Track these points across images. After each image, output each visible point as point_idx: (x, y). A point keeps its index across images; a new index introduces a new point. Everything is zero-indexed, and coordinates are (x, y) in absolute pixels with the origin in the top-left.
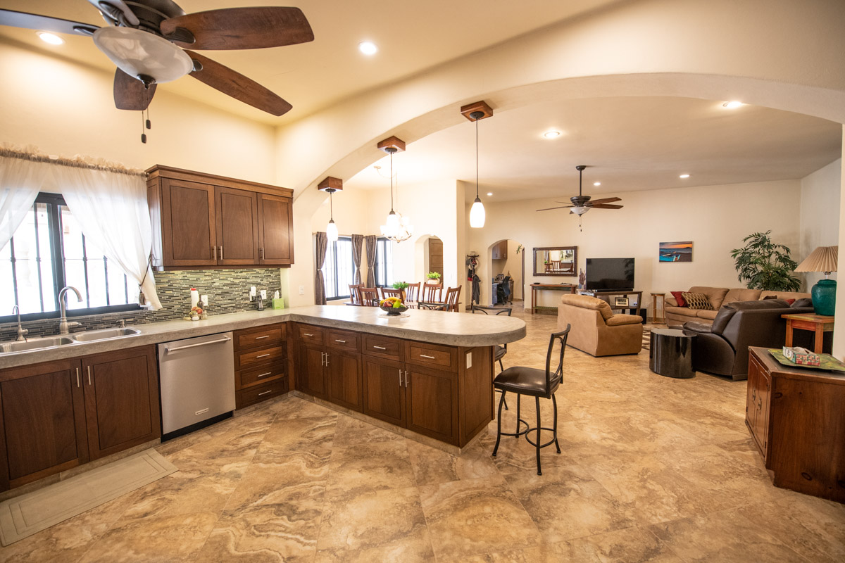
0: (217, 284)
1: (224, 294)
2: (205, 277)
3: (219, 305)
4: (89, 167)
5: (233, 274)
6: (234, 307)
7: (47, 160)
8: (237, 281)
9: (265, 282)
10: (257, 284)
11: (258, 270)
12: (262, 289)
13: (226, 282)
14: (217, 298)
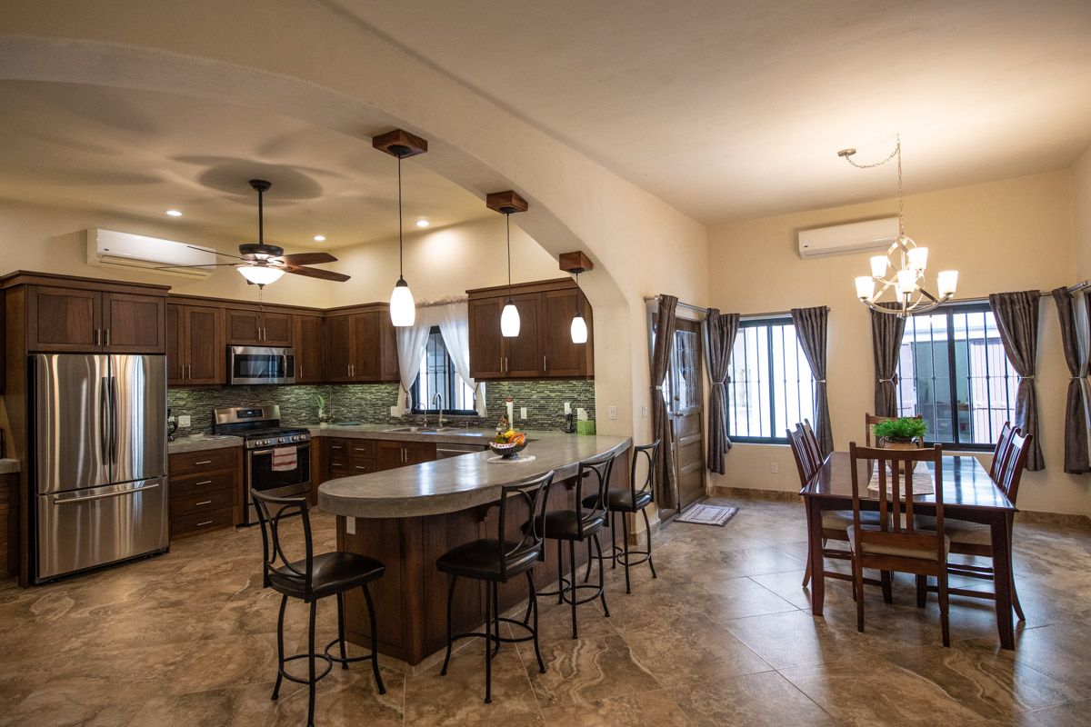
0: (535, 397)
1: (542, 408)
2: (526, 389)
3: (536, 421)
4: (449, 303)
5: (549, 387)
6: (550, 424)
7: (430, 305)
8: (553, 395)
9: (582, 397)
10: (573, 400)
11: (574, 382)
12: (579, 407)
13: (542, 395)
14: (535, 411)
